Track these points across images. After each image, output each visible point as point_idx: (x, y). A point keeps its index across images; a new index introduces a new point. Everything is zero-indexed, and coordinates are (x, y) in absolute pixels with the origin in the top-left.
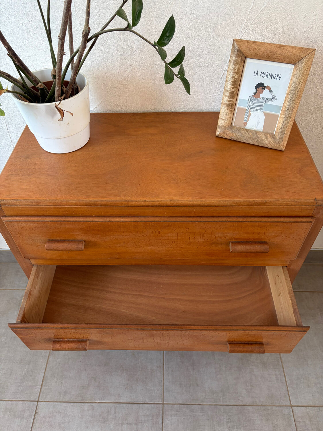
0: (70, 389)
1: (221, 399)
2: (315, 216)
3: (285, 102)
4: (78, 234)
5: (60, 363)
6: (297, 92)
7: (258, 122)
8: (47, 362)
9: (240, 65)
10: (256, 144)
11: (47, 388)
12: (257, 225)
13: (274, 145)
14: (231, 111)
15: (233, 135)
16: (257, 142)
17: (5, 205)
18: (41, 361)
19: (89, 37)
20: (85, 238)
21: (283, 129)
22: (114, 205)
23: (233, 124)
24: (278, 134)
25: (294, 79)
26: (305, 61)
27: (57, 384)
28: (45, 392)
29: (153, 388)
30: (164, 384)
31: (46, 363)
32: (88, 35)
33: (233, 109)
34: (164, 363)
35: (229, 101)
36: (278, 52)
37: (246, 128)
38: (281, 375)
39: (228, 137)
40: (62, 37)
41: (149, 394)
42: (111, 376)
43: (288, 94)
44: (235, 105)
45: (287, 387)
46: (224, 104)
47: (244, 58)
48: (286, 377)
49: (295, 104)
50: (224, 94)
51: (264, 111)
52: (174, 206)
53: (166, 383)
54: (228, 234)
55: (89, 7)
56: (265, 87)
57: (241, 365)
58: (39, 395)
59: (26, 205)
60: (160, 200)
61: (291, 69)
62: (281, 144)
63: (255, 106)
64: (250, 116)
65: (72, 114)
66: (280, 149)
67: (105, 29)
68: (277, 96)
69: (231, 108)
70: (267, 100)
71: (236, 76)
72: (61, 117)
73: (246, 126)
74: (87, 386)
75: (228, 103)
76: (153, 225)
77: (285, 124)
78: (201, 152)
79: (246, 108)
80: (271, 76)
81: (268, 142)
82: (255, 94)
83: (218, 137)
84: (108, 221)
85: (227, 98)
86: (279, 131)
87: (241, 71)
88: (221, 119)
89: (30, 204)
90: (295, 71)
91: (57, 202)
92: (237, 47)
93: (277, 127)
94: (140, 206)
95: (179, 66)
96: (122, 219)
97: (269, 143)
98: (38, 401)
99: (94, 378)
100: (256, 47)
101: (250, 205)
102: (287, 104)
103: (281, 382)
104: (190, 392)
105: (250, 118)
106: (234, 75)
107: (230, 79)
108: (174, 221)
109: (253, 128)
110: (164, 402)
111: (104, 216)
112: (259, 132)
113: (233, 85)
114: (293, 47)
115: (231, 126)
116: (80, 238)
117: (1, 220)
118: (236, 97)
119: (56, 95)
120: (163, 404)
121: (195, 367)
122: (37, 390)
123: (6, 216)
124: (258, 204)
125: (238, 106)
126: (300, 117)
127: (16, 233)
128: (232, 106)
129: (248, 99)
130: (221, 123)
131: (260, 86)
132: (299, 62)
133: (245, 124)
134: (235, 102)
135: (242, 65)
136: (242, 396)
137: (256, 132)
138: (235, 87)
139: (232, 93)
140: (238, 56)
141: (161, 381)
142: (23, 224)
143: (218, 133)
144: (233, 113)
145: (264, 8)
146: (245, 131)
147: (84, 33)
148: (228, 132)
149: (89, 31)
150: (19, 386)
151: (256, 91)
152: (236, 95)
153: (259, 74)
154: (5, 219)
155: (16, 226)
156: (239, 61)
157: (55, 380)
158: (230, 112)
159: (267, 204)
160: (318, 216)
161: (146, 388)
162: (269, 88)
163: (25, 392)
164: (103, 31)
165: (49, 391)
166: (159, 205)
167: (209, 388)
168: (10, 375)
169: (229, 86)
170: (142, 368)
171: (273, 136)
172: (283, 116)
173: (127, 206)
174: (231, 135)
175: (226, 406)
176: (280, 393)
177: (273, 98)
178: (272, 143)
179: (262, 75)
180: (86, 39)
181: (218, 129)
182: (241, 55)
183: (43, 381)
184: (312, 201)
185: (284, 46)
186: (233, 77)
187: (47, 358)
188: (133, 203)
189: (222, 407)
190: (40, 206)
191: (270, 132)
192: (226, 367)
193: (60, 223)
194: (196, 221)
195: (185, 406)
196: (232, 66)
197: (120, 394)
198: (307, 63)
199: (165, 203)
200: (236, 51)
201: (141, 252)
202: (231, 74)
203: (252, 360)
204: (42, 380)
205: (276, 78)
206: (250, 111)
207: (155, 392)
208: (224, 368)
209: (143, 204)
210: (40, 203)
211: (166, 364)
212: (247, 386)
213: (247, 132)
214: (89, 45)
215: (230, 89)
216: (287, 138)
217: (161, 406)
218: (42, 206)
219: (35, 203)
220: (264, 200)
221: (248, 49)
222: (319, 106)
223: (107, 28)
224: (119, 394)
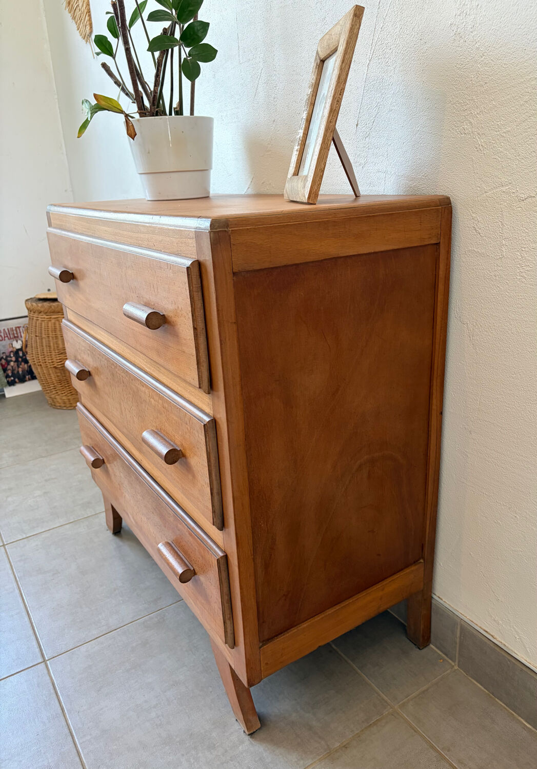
0: (32, 560)
1: (88, 737)
8: (62, 525)
11: (26, 542)
15: (289, 190)
18: (61, 520)
27: (35, 547)
28: (20, 544)
29: (67, 637)
30: (80, 647)
31: (58, 526)
34: (119, 629)
41: (55, 638)
42: (68, 585)
44: (302, 139)
47: (319, 62)
53: (83, 648)
54: (136, 284)
57: (178, 740)
58: (12, 542)
74: (43, 571)
87: (314, 82)
98: (4, 545)
99: (57, 571)
104: (80, 685)
110: (48, 662)
115: (293, 176)
120: (44, 661)
122: (20, 536)
126: (474, 215)
135: (317, 73)
140: (315, 60)
141: (85, 641)
144: (298, 153)
150: (20, 523)
156: (315, 66)
157: (40, 543)
161: (65, 629)
163: (12, 531)
165: (22, 546)
168: (31, 510)
170: (96, 609)
175: (76, 751)
182: (317, 57)
183: (33, 535)
187: (68, 522)
189: (72, 745)
192: (158, 717)
195: (52, 691)
197: (43, 607)
207: (62, 643)
211: (118, 632)
217: (41, 660)
221: (323, 45)
222: (504, 189)
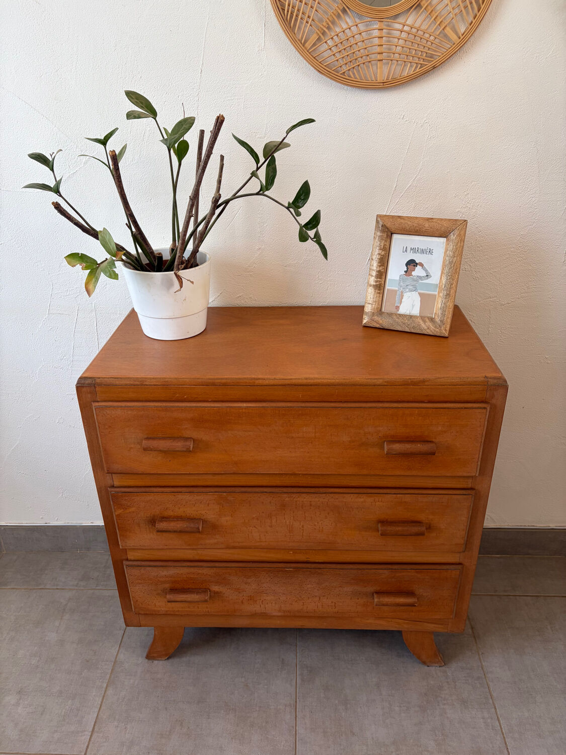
0: (139, 737)
2: (490, 402)
3: (441, 278)
4: (186, 428)
5: (124, 698)
6: (452, 266)
7: (413, 305)
8: (104, 696)
9: (386, 241)
10: (413, 331)
11: (101, 735)
12: (416, 412)
13: (435, 330)
14: (379, 293)
15: (385, 322)
16: (414, 328)
17: (100, 385)
18: (94, 694)
19: (219, 203)
20: (195, 434)
21: (443, 309)
22: (236, 384)
23: (383, 310)
24: (438, 317)
25: (448, 252)
26: (457, 232)
27: (119, 729)
28: (98, 741)
29: (278, 738)
30: (297, 732)
31: (101, 698)
32: (218, 201)
33: (382, 291)
34: (298, 699)
35: (376, 282)
36: (427, 225)
37: (399, 313)
38: (492, 718)
39: (378, 326)
40: (193, 197)
41: (272, 747)
42: (209, 719)
43: (443, 269)
44: (383, 285)
45: (504, 738)
46: (371, 286)
47: (390, 234)
48: (501, 722)
49: (453, 280)
50: (369, 274)
51: (419, 291)
52: (311, 385)
53: (301, 730)
54: (381, 429)
55: (220, 176)
56: (417, 264)
57: (425, 703)
58: (88, 747)
59: (126, 385)
60: (293, 378)
61: (444, 242)
62: (442, 328)
63: (407, 285)
64: (402, 298)
65: (192, 282)
66: (442, 335)
67: (237, 195)
68: (431, 273)
69: (379, 290)
70: (420, 278)
71: (383, 253)
72: (179, 288)
73: (398, 311)
74: (167, 733)
75: (375, 284)
76: (283, 412)
77: (444, 304)
78: (344, 339)
79: (397, 289)
80: (423, 251)
81: (426, 327)
82: (405, 271)
83: (365, 326)
84: (227, 407)
85: (373, 278)
86: (440, 312)
87: (387, 247)
88: (368, 303)
89: (132, 383)
90: (447, 244)
91: (167, 380)
92: (381, 223)
93: (436, 308)
94: (269, 385)
95: (315, 230)
96: (245, 405)
97: (428, 328)
99: (180, 721)
100: (402, 221)
101: (406, 384)
102: (444, 281)
103: (493, 730)
104: (340, 744)
105: (403, 300)
106: (381, 251)
107: (376, 257)
108: (311, 407)
109: (408, 313)
111: (223, 401)
112: (416, 317)
113: (379, 263)
114: (442, 219)
115: (380, 312)
116: (187, 434)
117: (92, 405)
118: (384, 277)
119: (176, 263)
121: (349, 706)
122: (83, 738)
123: (98, 402)
124: (414, 383)
125: (387, 287)
126: (470, 313)
127: (106, 427)
128: (380, 287)
129: (398, 279)
130: (368, 309)
131: (412, 264)
132: (450, 233)
133: (398, 308)
134: (383, 283)
135: (389, 240)
136: (428, 751)
137: (411, 317)
138: (382, 266)
139: (379, 271)
140: (382, 231)
141: (293, 727)
142: (119, 412)
143: (365, 321)
144: (381, 295)
145: (409, 187)
146: (398, 316)
147: (214, 199)
148: (376, 318)
149: (220, 197)
150: (56, 731)
151: (407, 269)
152: (384, 274)
153: (409, 249)
154: (97, 404)
155: (108, 414)
156: (385, 236)
157: (116, 723)
158: (378, 295)
159: (426, 383)
160: (494, 401)
161: (267, 737)
162: (421, 265)
163: (65, 742)
164: (235, 197)
165: (104, 740)
166: (292, 385)
167: (373, 738)
168: (42, 714)
169: (375, 264)
170: (260, 707)
171: (432, 320)
172: (441, 295)
173: (252, 385)
174: (381, 322)
176: (493, 747)
177: (427, 276)
178: (432, 327)
179: (412, 251)
180: (216, 204)
181: (365, 316)
182: (387, 230)
183: (94, 725)
184: (483, 379)
185: (432, 219)
186: (379, 254)
187: (104, 689)
188: (260, 382)
190: (144, 385)
191: (429, 315)
192: (400, 706)
193: (166, 409)
194: (339, 407)
196: (377, 243)
197: (223, 746)
198: (459, 235)
199: (300, 382)
200: (380, 226)
201: (267, 461)
202: (377, 251)
203: (443, 696)
204: (93, 723)
205: (428, 253)
206: (402, 292)
207: (282, 743)
208: (397, 709)
209: (272, 382)
210: (146, 381)
211: (300, 701)
212: (436, 736)
213: (400, 316)
214: (218, 211)
215: (377, 267)
216: (449, 321)
218: (147, 385)
219: (138, 381)
220: (421, 377)
221: (393, 224)
222: (491, 300)
223: (239, 194)
224: (221, 747)
